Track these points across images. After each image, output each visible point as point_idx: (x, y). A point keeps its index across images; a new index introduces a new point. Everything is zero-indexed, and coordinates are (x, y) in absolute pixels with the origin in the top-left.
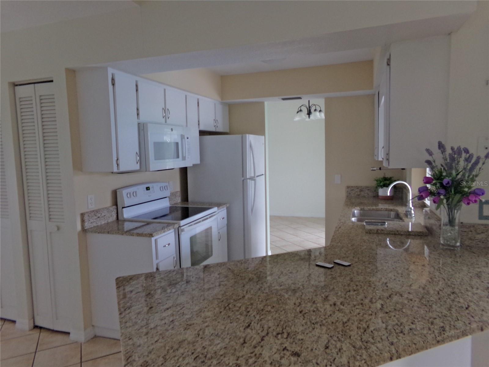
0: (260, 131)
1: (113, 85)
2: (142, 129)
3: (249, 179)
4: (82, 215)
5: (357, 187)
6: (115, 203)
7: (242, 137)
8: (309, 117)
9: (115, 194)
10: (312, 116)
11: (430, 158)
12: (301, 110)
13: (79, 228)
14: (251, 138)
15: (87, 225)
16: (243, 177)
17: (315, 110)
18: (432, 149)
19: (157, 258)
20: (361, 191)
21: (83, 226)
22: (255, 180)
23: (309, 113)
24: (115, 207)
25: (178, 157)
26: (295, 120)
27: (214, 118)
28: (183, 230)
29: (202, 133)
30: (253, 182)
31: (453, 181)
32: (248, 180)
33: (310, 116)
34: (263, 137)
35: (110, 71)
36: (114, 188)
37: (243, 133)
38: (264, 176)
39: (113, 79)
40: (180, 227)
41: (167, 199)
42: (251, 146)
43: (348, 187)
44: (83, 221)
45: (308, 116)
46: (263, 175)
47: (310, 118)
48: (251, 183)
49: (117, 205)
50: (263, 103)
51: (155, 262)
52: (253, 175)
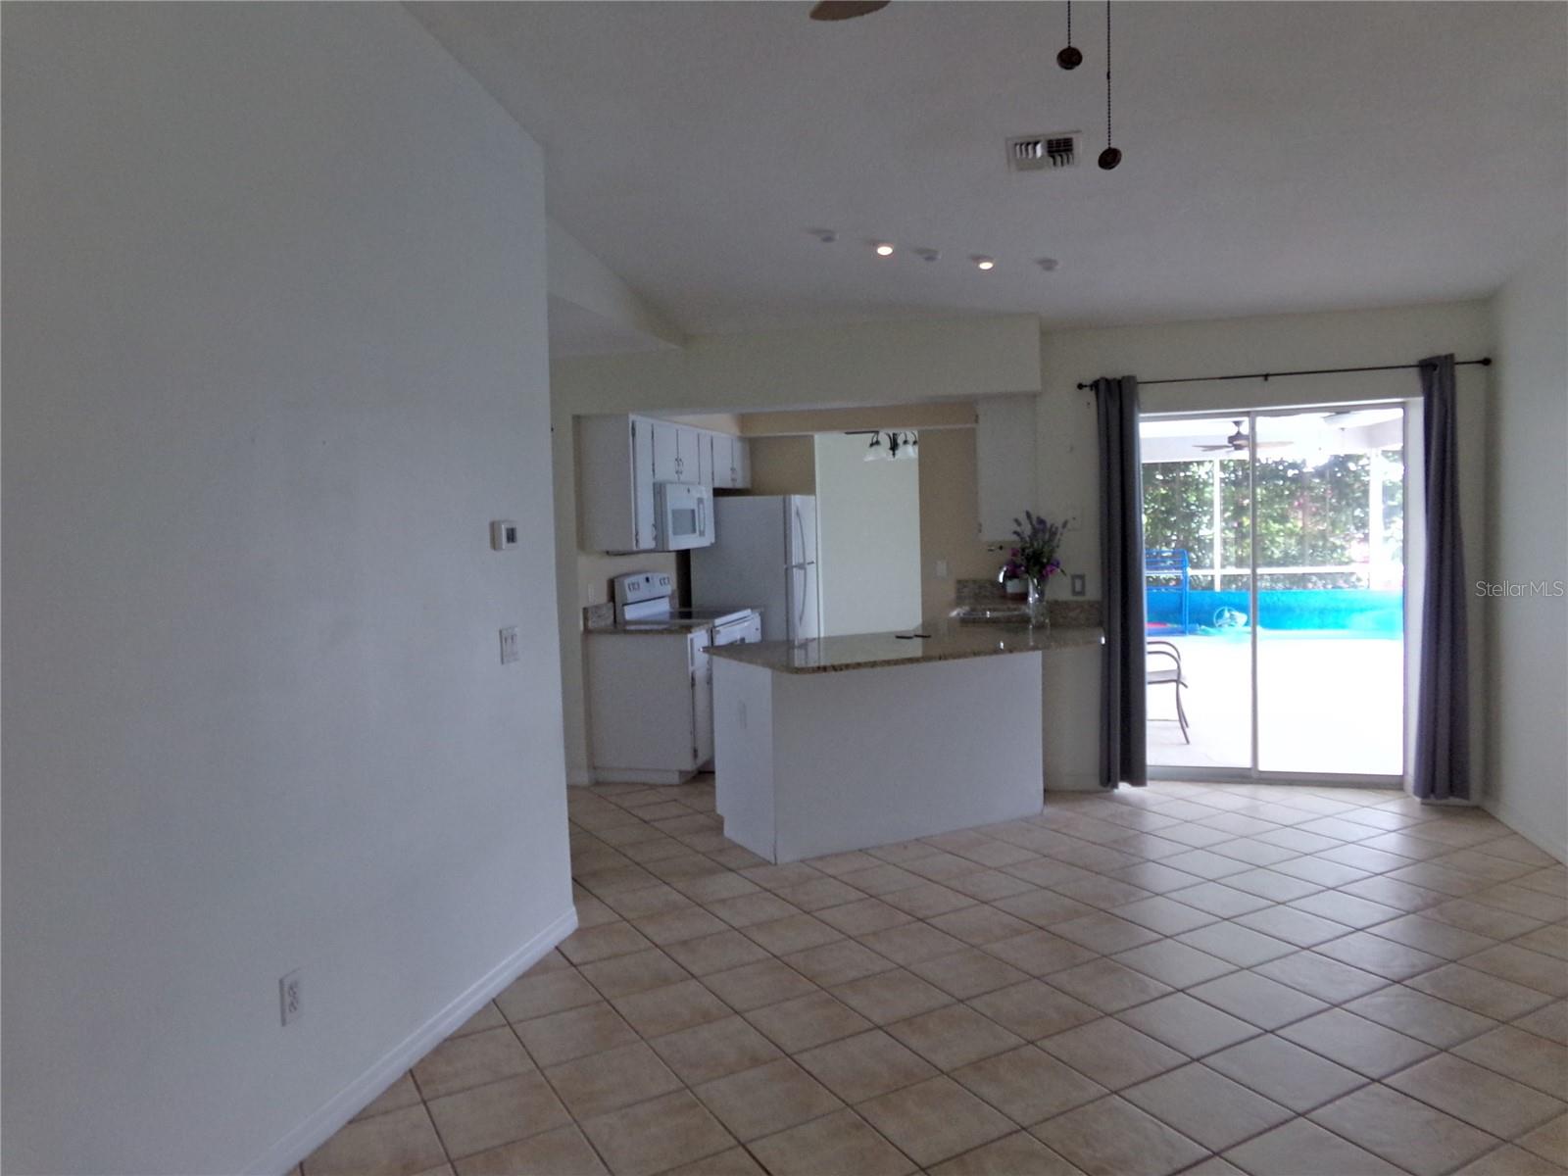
0: (808, 487)
1: (634, 435)
2: (659, 490)
3: (796, 566)
4: (585, 610)
5: (975, 582)
6: (612, 597)
7: (784, 502)
8: (894, 454)
9: (612, 584)
10: (899, 452)
11: (1018, 529)
12: (877, 443)
13: (582, 628)
14: (797, 500)
15: (590, 624)
16: (786, 563)
17: (905, 442)
18: (1020, 519)
19: (692, 664)
20: (980, 587)
21: (585, 625)
22: (805, 569)
23: (894, 447)
24: (611, 604)
25: (694, 531)
26: (866, 460)
27: (730, 466)
28: (718, 632)
29: (719, 492)
30: (802, 572)
31: (1034, 552)
32: (794, 570)
33: (896, 452)
34: (813, 497)
35: (632, 417)
36: (612, 575)
37: (786, 492)
38: (814, 565)
39: (633, 429)
40: (715, 627)
41: (667, 600)
42: (798, 514)
43: (959, 582)
44: (586, 619)
45: (891, 452)
46: (813, 563)
47: (896, 457)
48: (797, 574)
49: (614, 602)
50: (812, 437)
51: (691, 669)
52: (801, 561)
